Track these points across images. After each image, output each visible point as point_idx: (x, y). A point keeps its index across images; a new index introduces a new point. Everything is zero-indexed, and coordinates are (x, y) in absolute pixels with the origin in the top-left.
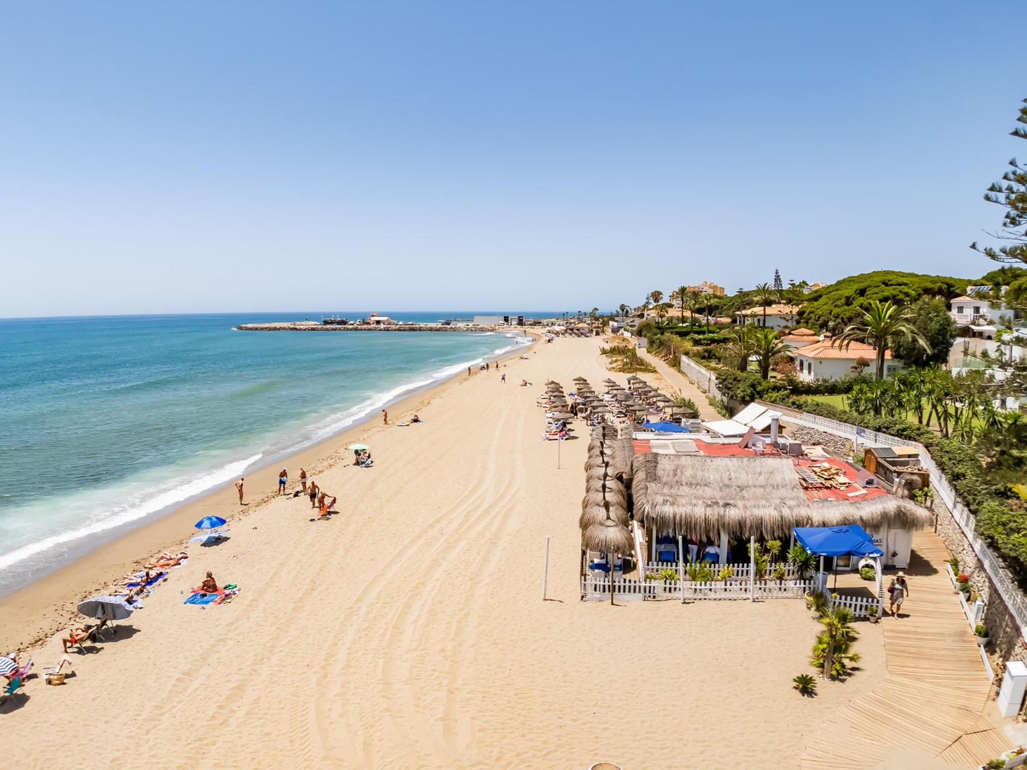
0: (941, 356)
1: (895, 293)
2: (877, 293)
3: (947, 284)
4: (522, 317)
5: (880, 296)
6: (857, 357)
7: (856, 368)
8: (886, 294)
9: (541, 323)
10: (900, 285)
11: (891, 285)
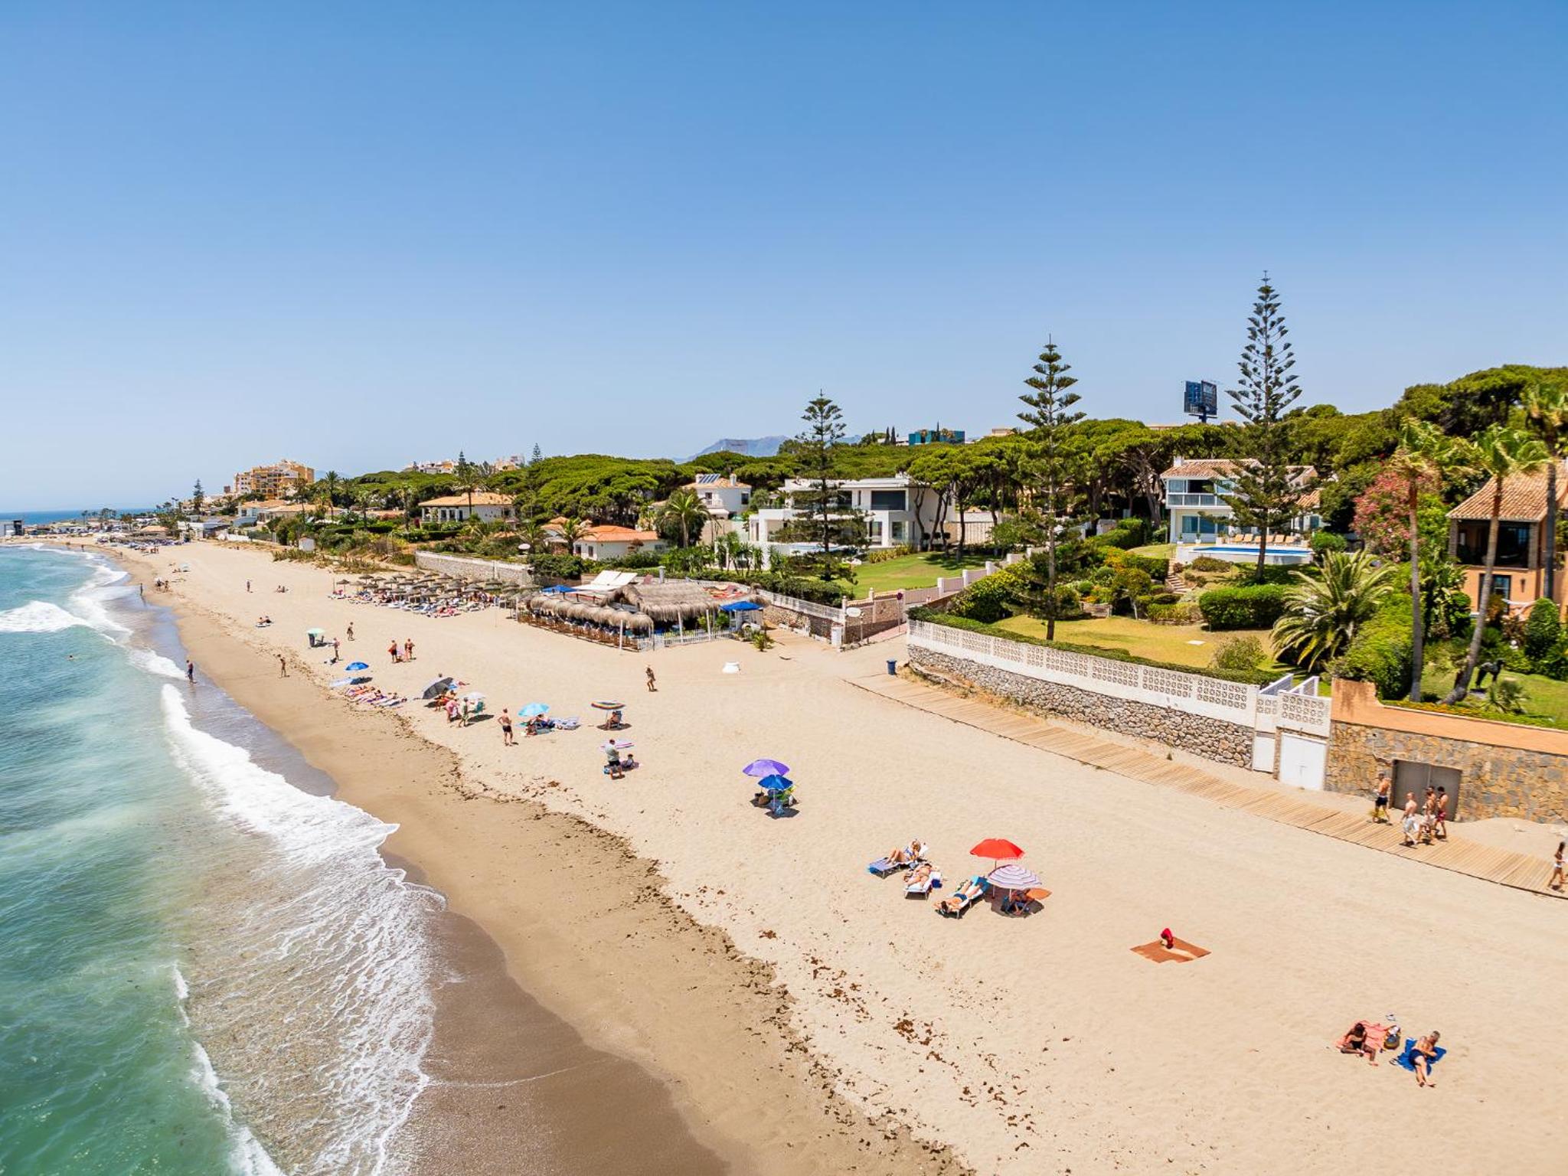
0: (696, 536)
1: (641, 482)
2: (623, 483)
3: (675, 472)
4: (20, 521)
5: (628, 485)
6: (632, 539)
7: (632, 548)
8: (633, 483)
9: (48, 529)
10: (643, 475)
11: (635, 475)
